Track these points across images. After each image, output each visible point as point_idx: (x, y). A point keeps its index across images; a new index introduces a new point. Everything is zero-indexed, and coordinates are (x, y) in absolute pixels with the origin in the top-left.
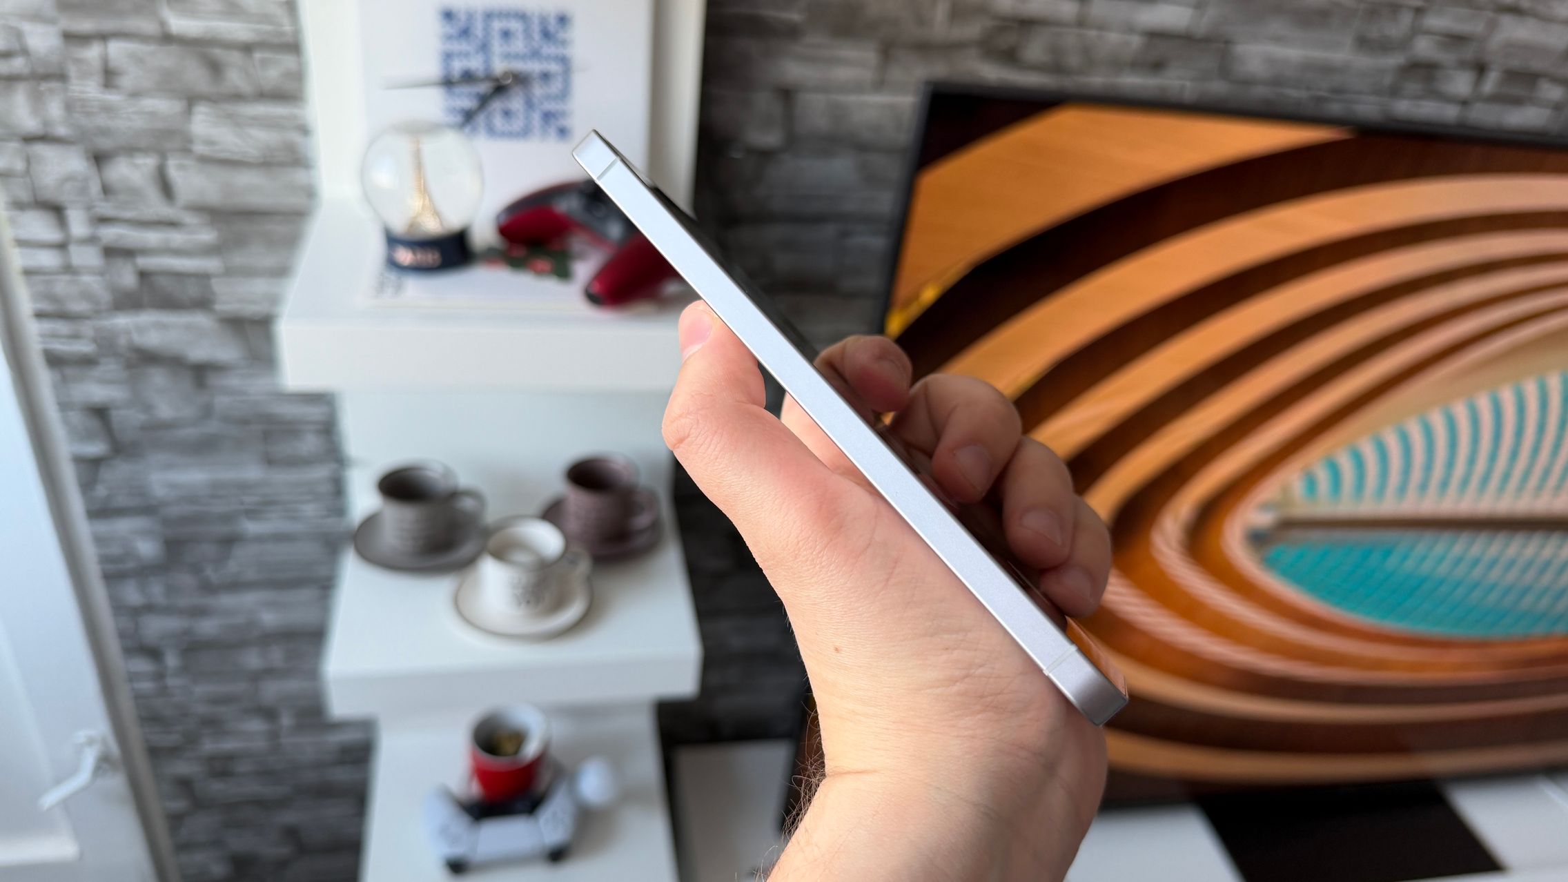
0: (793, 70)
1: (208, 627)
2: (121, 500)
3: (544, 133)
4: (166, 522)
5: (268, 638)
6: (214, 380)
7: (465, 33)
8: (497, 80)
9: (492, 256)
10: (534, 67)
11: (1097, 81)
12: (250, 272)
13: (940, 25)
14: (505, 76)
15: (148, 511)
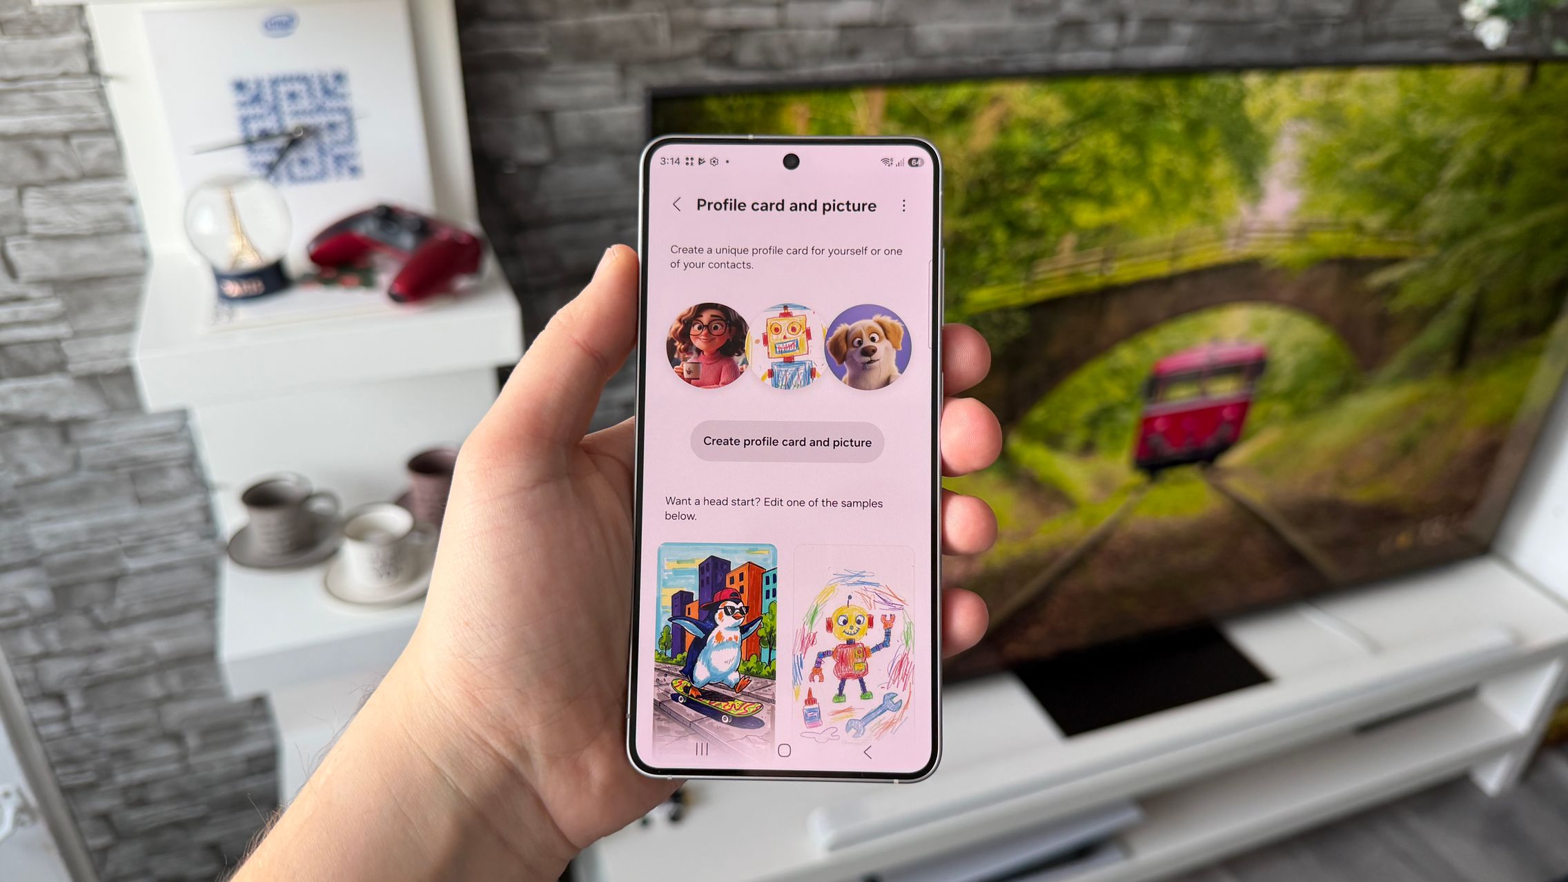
0: (546, 94)
1: (105, 664)
2: (8, 558)
3: (339, 173)
4: (52, 571)
5: (164, 665)
6: (77, 434)
7: (257, 99)
8: (290, 135)
9: (307, 280)
10: (320, 120)
11: (806, 71)
12: (97, 333)
13: (663, 41)
14: (297, 130)
15: (32, 563)
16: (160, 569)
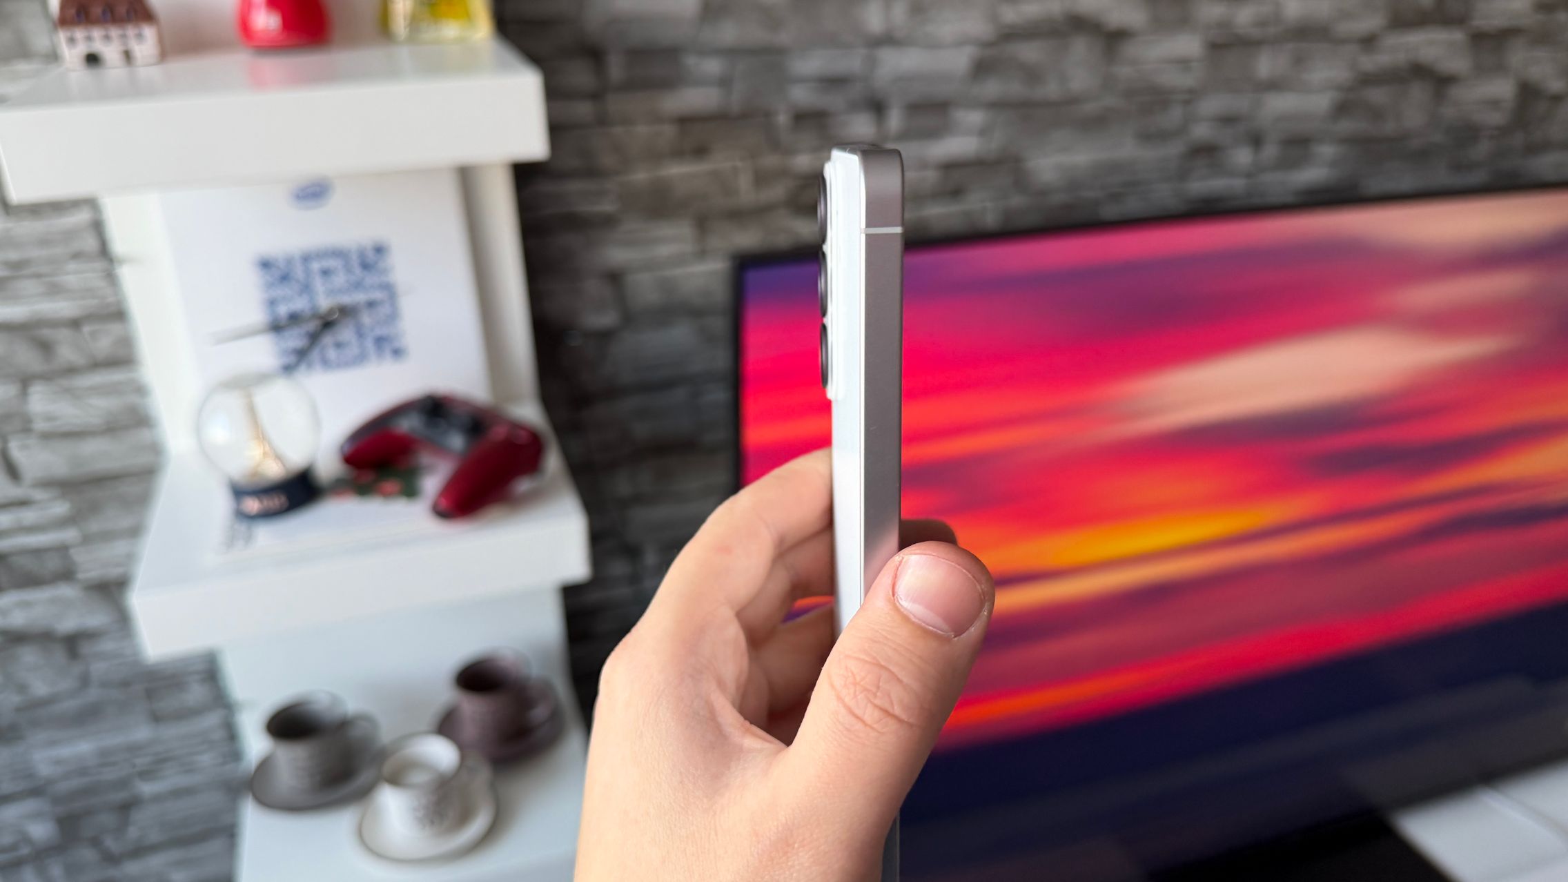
2: (7, 787)
3: (380, 356)
4: (57, 800)
6: (86, 648)
7: (285, 278)
8: (321, 317)
9: (341, 487)
10: (359, 297)
12: (108, 536)
13: (746, 192)
14: (331, 311)
15: (36, 792)
16: (178, 793)
